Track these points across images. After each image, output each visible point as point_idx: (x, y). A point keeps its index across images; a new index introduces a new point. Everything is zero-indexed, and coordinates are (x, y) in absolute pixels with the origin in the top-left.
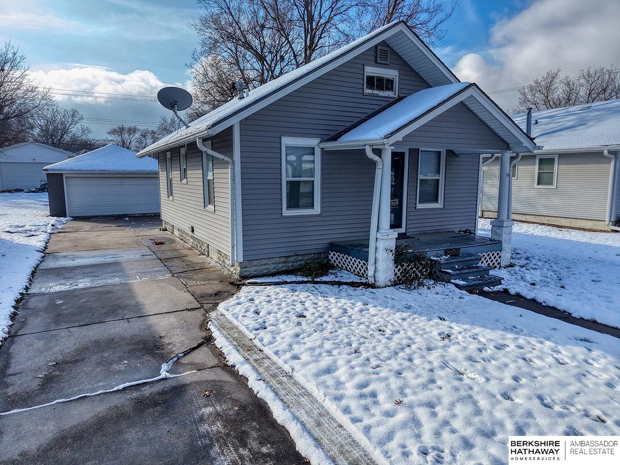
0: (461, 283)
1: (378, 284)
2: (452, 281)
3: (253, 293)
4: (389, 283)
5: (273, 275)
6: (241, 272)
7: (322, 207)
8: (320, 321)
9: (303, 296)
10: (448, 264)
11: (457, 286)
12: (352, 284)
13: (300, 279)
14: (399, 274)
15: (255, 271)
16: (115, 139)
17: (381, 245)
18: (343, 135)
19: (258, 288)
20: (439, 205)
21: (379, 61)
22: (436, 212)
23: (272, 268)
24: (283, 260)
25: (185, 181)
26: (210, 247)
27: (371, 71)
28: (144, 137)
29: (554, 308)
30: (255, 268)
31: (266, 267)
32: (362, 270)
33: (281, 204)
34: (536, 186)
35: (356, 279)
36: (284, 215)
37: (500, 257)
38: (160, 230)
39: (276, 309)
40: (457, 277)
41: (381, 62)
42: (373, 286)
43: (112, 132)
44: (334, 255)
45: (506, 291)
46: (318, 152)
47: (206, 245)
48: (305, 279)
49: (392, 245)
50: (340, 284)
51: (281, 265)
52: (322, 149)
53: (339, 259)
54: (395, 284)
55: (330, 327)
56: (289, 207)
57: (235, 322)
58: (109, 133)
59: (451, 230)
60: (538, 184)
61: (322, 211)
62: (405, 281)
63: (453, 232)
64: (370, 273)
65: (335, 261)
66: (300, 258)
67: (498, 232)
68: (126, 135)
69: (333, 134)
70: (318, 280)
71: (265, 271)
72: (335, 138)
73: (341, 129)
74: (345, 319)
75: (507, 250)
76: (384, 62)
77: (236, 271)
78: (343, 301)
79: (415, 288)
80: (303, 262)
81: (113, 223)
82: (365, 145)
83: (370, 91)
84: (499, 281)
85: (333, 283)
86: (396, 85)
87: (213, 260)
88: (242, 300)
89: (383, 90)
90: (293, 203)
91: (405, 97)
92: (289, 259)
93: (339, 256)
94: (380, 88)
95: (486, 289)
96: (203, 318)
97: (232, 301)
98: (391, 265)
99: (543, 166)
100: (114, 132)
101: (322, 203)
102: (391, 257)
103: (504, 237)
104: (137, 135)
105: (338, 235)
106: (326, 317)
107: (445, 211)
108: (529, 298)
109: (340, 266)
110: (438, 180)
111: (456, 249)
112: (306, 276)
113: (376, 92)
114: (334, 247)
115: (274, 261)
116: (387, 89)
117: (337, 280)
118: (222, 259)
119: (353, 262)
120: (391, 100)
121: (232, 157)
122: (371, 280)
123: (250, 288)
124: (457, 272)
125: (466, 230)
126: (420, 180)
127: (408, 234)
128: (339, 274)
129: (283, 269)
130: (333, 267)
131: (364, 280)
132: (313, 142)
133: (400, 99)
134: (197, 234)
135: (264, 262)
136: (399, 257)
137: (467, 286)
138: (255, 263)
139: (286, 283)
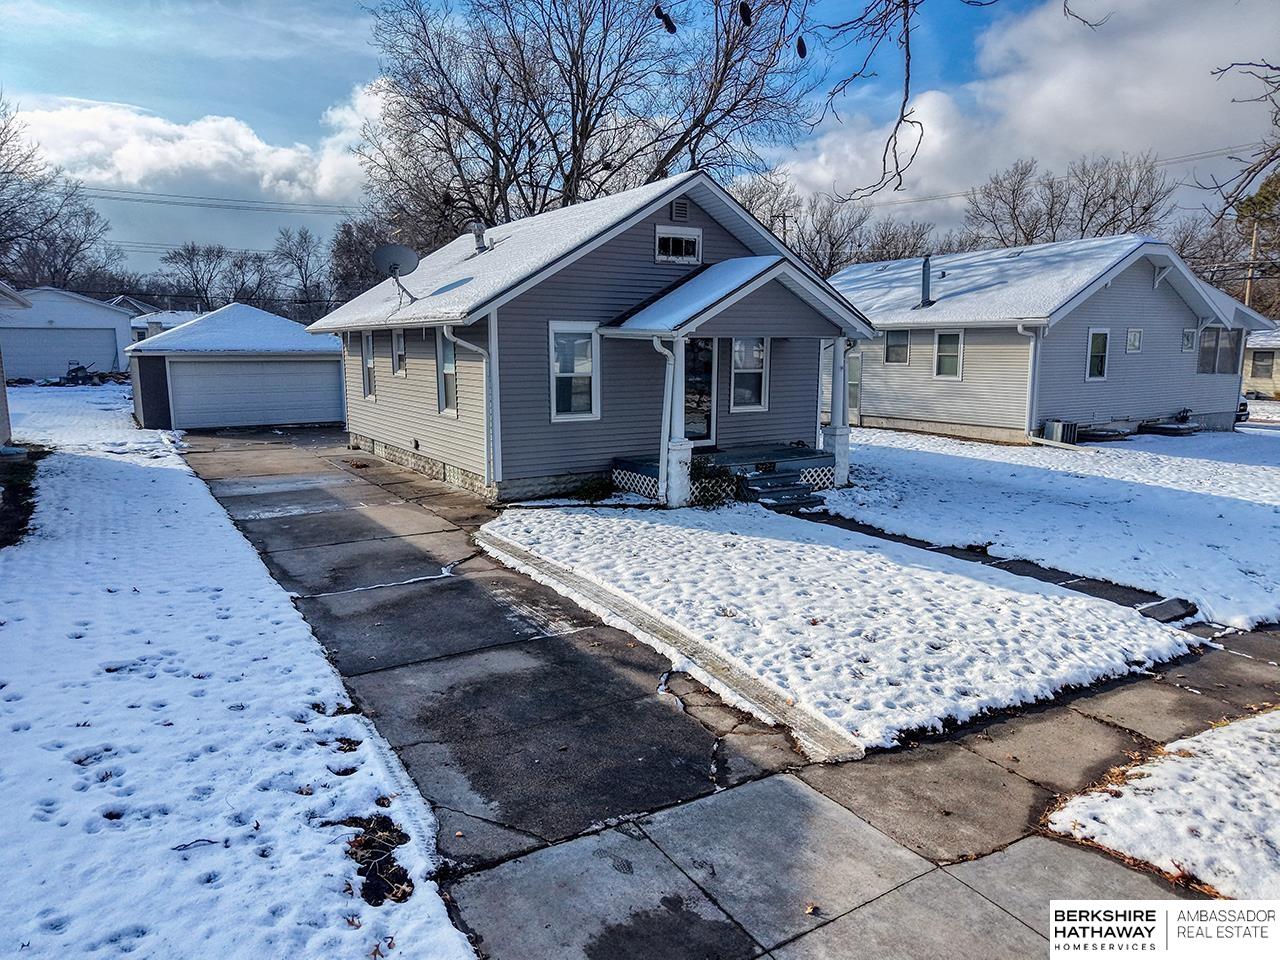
0: (770, 501)
1: (670, 505)
2: (760, 500)
3: (519, 515)
4: (685, 504)
5: (541, 498)
6: (499, 495)
7: (602, 411)
8: (599, 536)
9: (579, 517)
10: (756, 480)
11: (763, 504)
12: (641, 507)
13: (576, 502)
14: (696, 493)
15: (518, 493)
16: (177, 271)
17: (674, 457)
18: (627, 318)
19: (524, 511)
20: (763, 408)
21: (674, 218)
22: (757, 417)
23: (537, 489)
24: (553, 480)
25: (401, 373)
26: (447, 467)
27: (664, 231)
28: (240, 268)
29: (870, 527)
30: (517, 490)
31: (532, 488)
32: (654, 490)
33: (550, 408)
34: (935, 377)
35: (647, 501)
36: (553, 421)
37: (832, 475)
38: (349, 448)
39: (549, 528)
40: (767, 495)
41: (677, 219)
42: (664, 507)
43: (171, 258)
44: (619, 474)
45: (826, 512)
46: (596, 339)
47: (441, 464)
48: (582, 503)
49: (688, 456)
50: (624, 506)
51: (550, 487)
52: (602, 336)
53: (626, 479)
54: (691, 505)
55: (610, 540)
56: (559, 411)
57: (505, 539)
58: (165, 259)
59: (781, 442)
60: (938, 373)
61: (602, 417)
62: (705, 500)
63: (784, 445)
64: (662, 491)
65: (620, 482)
66: (574, 478)
67: (830, 442)
68: (201, 264)
69: (615, 315)
70: (599, 503)
71: (530, 494)
72: (617, 322)
73: (626, 309)
74: (628, 535)
75: (842, 466)
76: (681, 219)
77: (491, 494)
78: (627, 521)
79: (714, 509)
80: (578, 484)
81: (265, 439)
82: (653, 336)
83: (664, 258)
84: (821, 501)
85: (616, 506)
86: (699, 248)
87: (455, 482)
88: (507, 521)
89: (681, 255)
90: (564, 406)
91: (709, 265)
92: (560, 480)
93: (625, 475)
94: (677, 252)
95: (803, 510)
96: (467, 537)
97: (497, 522)
98: (686, 481)
99: (946, 347)
100: (174, 257)
101: (602, 406)
102: (686, 470)
103: (838, 449)
104: (226, 264)
105: (626, 448)
106: (606, 533)
107: (772, 417)
108: (847, 517)
109: (626, 487)
110: (761, 374)
111: (770, 463)
112: (583, 499)
113: (672, 258)
114: (619, 463)
115: (540, 481)
116: (688, 254)
117: (622, 502)
118: (469, 481)
119: (642, 481)
120: (692, 269)
121: (487, 348)
122: (663, 500)
123: (514, 511)
124: (769, 490)
125: (799, 442)
126: (735, 374)
127: (719, 448)
128: (624, 497)
129: (553, 492)
130: (617, 489)
131: (654, 502)
132: (590, 327)
133: (704, 267)
134: (423, 450)
135: (528, 482)
136: (697, 472)
137: (777, 506)
138: (517, 483)
139: (558, 506)
